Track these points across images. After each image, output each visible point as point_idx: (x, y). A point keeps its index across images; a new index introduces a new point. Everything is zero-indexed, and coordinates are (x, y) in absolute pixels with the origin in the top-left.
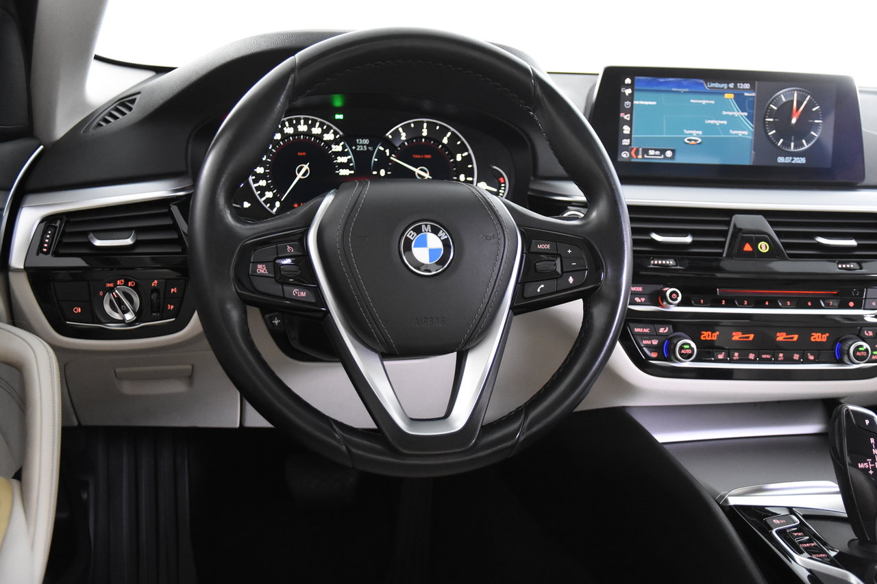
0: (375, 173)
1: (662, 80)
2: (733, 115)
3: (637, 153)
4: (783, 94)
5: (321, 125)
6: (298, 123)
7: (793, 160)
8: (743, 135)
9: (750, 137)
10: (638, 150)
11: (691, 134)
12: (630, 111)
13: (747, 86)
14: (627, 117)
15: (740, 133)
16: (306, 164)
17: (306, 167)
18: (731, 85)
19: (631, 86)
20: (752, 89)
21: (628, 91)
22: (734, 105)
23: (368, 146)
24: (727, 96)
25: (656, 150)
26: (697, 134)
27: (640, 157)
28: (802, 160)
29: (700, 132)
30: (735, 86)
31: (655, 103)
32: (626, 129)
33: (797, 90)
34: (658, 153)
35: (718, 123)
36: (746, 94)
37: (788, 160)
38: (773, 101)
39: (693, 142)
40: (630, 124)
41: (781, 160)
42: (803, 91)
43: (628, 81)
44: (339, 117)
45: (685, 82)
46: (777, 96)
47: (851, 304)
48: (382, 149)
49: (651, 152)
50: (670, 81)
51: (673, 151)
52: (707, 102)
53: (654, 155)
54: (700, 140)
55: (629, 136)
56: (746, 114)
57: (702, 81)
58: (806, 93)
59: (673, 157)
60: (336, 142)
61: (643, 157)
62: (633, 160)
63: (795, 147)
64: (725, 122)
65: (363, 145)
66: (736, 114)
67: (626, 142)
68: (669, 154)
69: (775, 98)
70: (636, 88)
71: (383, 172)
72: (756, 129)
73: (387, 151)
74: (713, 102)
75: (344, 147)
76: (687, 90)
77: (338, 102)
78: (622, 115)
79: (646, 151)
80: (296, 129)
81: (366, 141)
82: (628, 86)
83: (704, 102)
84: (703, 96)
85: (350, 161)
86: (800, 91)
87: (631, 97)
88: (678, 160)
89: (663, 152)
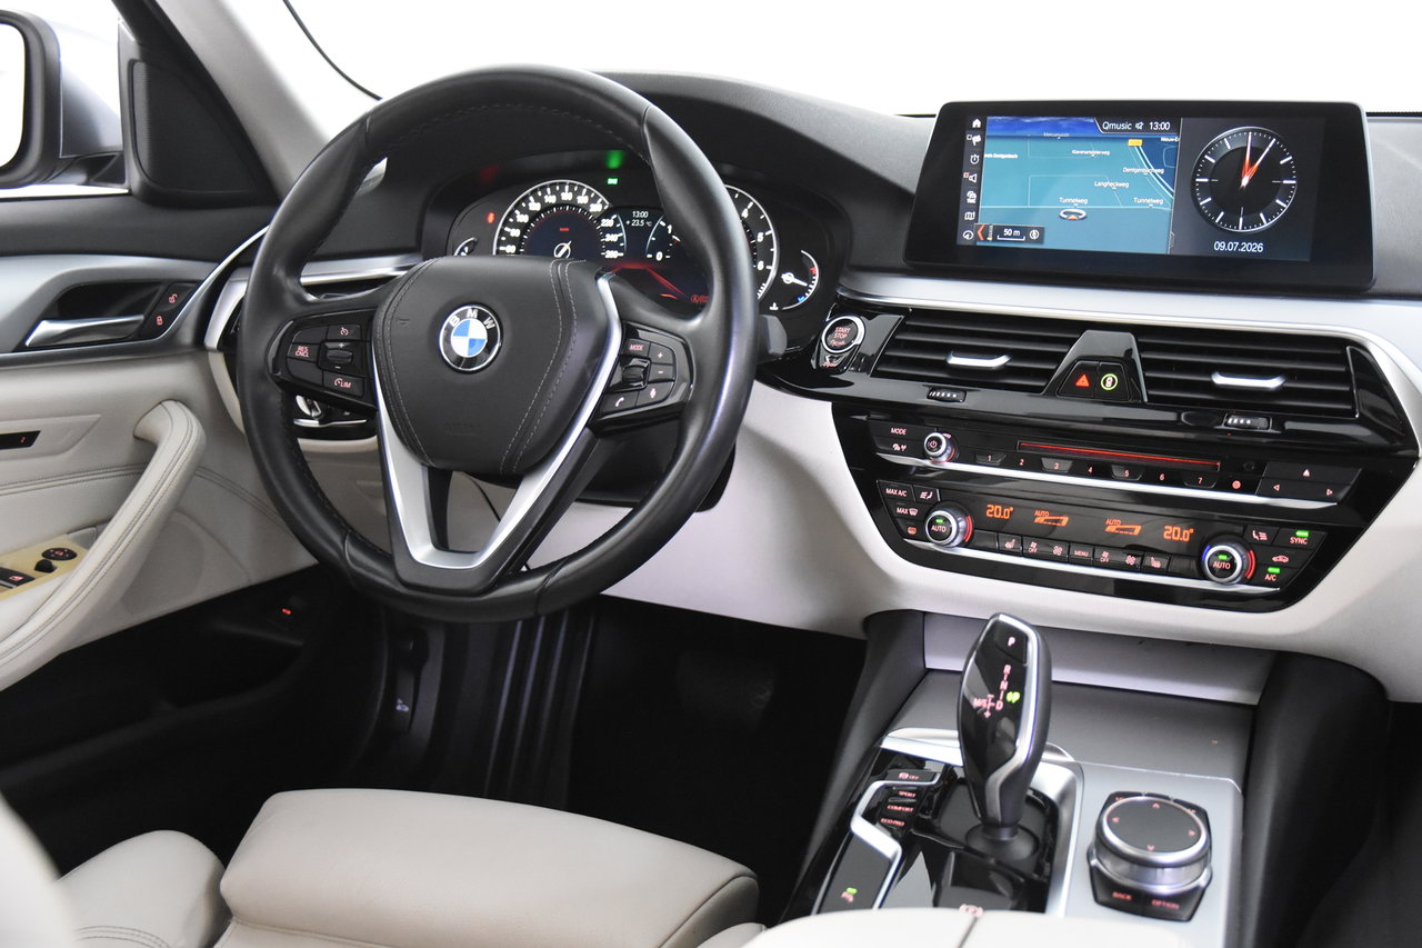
0: (650, 256)
1: (1028, 121)
2: (1140, 174)
3: (985, 235)
4: (1227, 137)
5: (589, 193)
6: (562, 190)
7: (1240, 246)
8: (1155, 205)
9: (1169, 209)
10: (987, 227)
11: (1071, 204)
12: (979, 169)
13: (1166, 126)
14: (972, 178)
15: (1151, 202)
16: (567, 242)
17: (567, 246)
18: (1139, 126)
19: (982, 131)
20: (1175, 129)
21: (977, 139)
22: (1141, 157)
23: (646, 220)
24: (1131, 142)
25: (1014, 228)
26: (1080, 204)
27: (990, 239)
28: (1259, 247)
29: (1086, 201)
30: (1146, 127)
31: (1016, 156)
32: (971, 197)
33: (1253, 131)
34: (1017, 232)
35: (1114, 185)
36: (1163, 139)
37: (1232, 246)
38: (1208, 149)
39: (1073, 217)
40: (977, 189)
41: (1220, 246)
42: (1263, 132)
43: (977, 123)
44: (613, 181)
45: (1064, 122)
46: (1218, 142)
47: (1237, 485)
48: (663, 224)
49: (1007, 232)
50: (1041, 122)
51: (1041, 230)
52: (1098, 153)
53: (1012, 236)
54: (1084, 214)
55: (975, 207)
56: (1162, 171)
57: (1092, 121)
58: (1268, 134)
59: (1040, 240)
60: (606, 214)
61: (995, 240)
62: (978, 244)
63: (1246, 225)
64: (1127, 185)
65: (640, 219)
66: (1146, 171)
67: (969, 216)
68: (1034, 235)
69: (1213, 145)
70: (987, 134)
71: (659, 256)
72: (1178, 197)
73: (670, 227)
74: (1108, 153)
75: (616, 221)
76: (1067, 135)
77: (614, 161)
78: (966, 175)
79: (999, 230)
80: (559, 197)
81: (645, 214)
82: (976, 131)
83: (1093, 153)
84: (1091, 144)
85: (620, 239)
86: (1258, 131)
87: (981, 148)
88: (1048, 245)
89: (1025, 231)
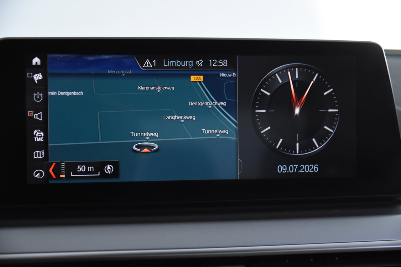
1: (91, 58)
2: (205, 107)
3: (57, 171)
4: (278, 72)
7: (299, 168)
8: (221, 134)
9: (234, 138)
10: (58, 166)
11: (143, 138)
12: (43, 107)
13: (224, 63)
14: (38, 116)
15: (218, 132)
18: (200, 63)
19: (42, 69)
20: (231, 67)
21: (38, 77)
22: (205, 91)
24: (193, 78)
25: (87, 164)
26: (151, 137)
27: (63, 176)
28: (315, 168)
29: (157, 135)
30: (206, 64)
31: (82, 93)
32: (39, 136)
33: (299, 67)
34: (91, 168)
35: (182, 118)
36: (222, 75)
37: (293, 169)
38: (263, 83)
39: (146, 150)
40: (44, 126)
41: (282, 169)
42: (308, 68)
43: (36, 61)
46: (270, 76)
49: (81, 168)
50: (105, 59)
51: (116, 165)
52: (164, 88)
53: (86, 172)
54: (157, 146)
55: (44, 146)
56: (224, 104)
58: (312, 70)
59: (116, 174)
61: (68, 176)
62: (51, 182)
63: (302, 149)
64: (194, 118)
66: (209, 104)
67: (39, 155)
68: (109, 168)
69: (266, 79)
70: (49, 71)
72: (241, 125)
74: (172, 88)
76: (131, 72)
78: (30, 113)
79: (72, 167)
82: (36, 69)
83: (159, 89)
84: (156, 80)
86: (303, 67)
87: (43, 86)
88: (124, 178)
89: (100, 167)
